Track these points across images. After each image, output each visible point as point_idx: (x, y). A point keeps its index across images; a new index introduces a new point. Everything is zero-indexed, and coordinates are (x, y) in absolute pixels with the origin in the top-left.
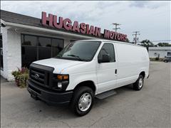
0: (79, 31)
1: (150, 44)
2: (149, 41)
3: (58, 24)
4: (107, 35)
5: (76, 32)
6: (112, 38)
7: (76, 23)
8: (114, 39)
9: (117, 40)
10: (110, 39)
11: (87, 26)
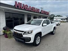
0: (31, 10)
2: (53, 15)
4: (42, 12)
8: (44, 14)
9: (46, 14)
10: (43, 14)
11: (34, 8)
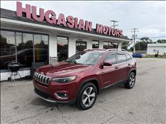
0: (65, 25)
1: (149, 41)
3: (39, 16)
4: (99, 30)
5: (62, 26)
6: (106, 33)
7: (62, 15)
8: (108, 35)
9: (112, 35)
10: (103, 34)
11: (76, 19)
